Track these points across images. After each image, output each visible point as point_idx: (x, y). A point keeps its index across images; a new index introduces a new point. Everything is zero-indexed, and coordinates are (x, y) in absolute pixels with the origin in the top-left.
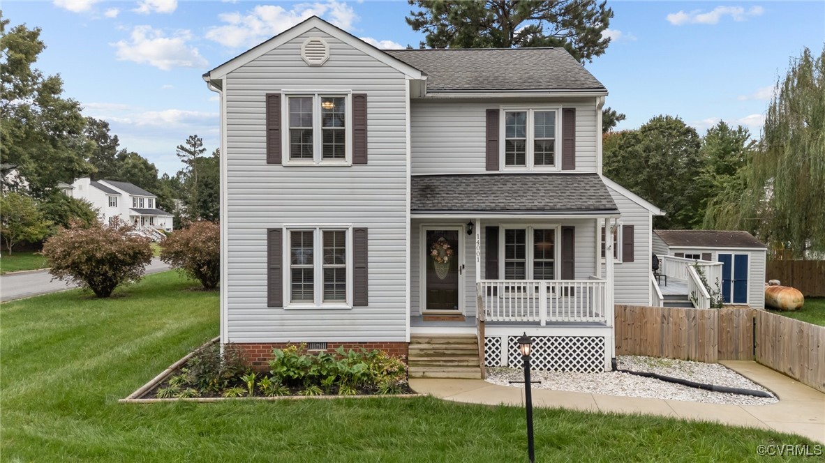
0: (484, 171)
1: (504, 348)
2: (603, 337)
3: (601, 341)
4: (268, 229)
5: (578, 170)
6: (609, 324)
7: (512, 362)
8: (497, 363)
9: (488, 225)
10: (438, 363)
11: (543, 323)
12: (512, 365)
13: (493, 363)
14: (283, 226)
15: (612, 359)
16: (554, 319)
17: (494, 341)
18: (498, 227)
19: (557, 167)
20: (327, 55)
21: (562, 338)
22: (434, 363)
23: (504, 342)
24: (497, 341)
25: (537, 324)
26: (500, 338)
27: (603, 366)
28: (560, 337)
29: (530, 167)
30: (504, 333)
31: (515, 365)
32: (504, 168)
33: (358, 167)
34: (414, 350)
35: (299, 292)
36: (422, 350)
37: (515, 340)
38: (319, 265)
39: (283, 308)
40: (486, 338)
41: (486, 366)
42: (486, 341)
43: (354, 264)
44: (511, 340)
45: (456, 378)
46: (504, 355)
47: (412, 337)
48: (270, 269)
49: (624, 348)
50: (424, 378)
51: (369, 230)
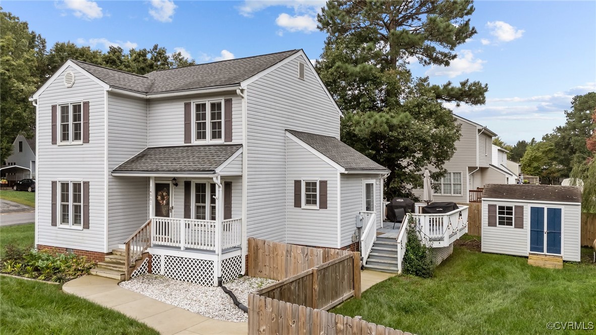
0: (183, 144)
1: (163, 263)
2: (213, 262)
3: (212, 264)
4: (52, 181)
5: (234, 142)
6: (217, 253)
8: (159, 272)
10: (110, 268)
11: (182, 249)
13: (157, 272)
14: (58, 180)
15: (218, 278)
16: (189, 246)
17: (157, 258)
18: (191, 182)
20: (73, 81)
24: (159, 258)
25: (180, 248)
26: (160, 256)
27: (214, 282)
28: (190, 259)
29: (208, 141)
30: (162, 253)
31: (168, 275)
32: (195, 142)
33: (85, 145)
34: (107, 258)
35: (65, 219)
36: (111, 259)
37: (167, 258)
38: (71, 203)
39: (57, 227)
40: (154, 255)
41: (154, 273)
42: (154, 257)
43: (84, 203)
44: (166, 258)
45: (109, 278)
46: (163, 268)
47: (113, 250)
48: (52, 204)
49: (264, 272)
50: (96, 275)
51: (90, 183)
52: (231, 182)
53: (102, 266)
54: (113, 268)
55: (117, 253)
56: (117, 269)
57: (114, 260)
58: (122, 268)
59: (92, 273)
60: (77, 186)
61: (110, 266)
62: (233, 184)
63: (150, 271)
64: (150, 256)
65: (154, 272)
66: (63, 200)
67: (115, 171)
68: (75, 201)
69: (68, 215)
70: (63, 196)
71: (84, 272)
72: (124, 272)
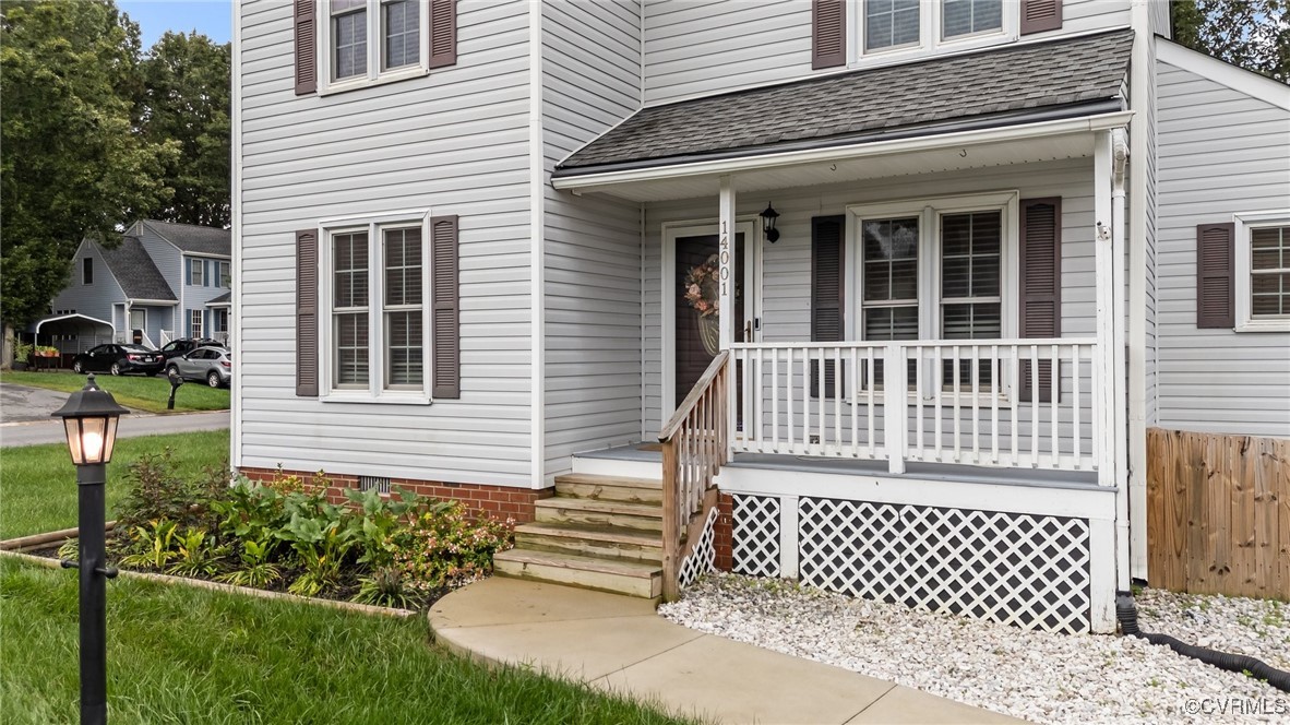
0: (807, 72)
1: (789, 528)
2: (1086, 521)
3: (1076, 531)
4: (298, 234)
5: (1070, 29)
6: (1105, 478)
7: (809, 569)
8: (770, 567)
9: (817, 213)
10: (575, 547)
11: (896, 467)
12: (809, 578)
13: (761, 566)
14: (318, 224)
15: (1119, 593)
16: (930, 457)
17: (761, 507)
18: (843, 217)
19: (1009, 31)
21: (950, 514)
22: (568, 546)
23: (789, 511)
24: (770, 508)
25: (879, 467)
26: (778, 500)
27: (1087, 614)
28: (944, 510)
29: (931, 43)
30: (789, 487)
31: (818, 580)
32: (858, 57)
33: (441, 76)
34: (546, 510)
35: (351, 368)
36: (563, 511)
37: (817, 509)
38: (376, 307)
39: (321, 399)
40: (743, 497)
41: (743, 572)
42: (743, 505)
43: (435, 299)
44: (807, 508)
45: (592, 588)
46: (789, 548)
47: (558, 480)
48: (300, 316)
49: (1240, 573)
50: (525, 577)
51: (461, 220)
52: (1059, 199)
53: (538, 541)
54: (590, 549)
55: (577, 490)
56: (614, 551)
57: (582, 518)
58: (639, 547)
59: (504, 567)
60: (402, 241)
61: (577, 540)
62: (1065, 207)
63: (725, 562)
64: (726, 503)
65: (743, 564)
66: (341, 298)
67: (562, 170)
68: (392, 295)
69: (364, 355)
70: (341, 283)
71: (468, 565)
72: (659, 563)
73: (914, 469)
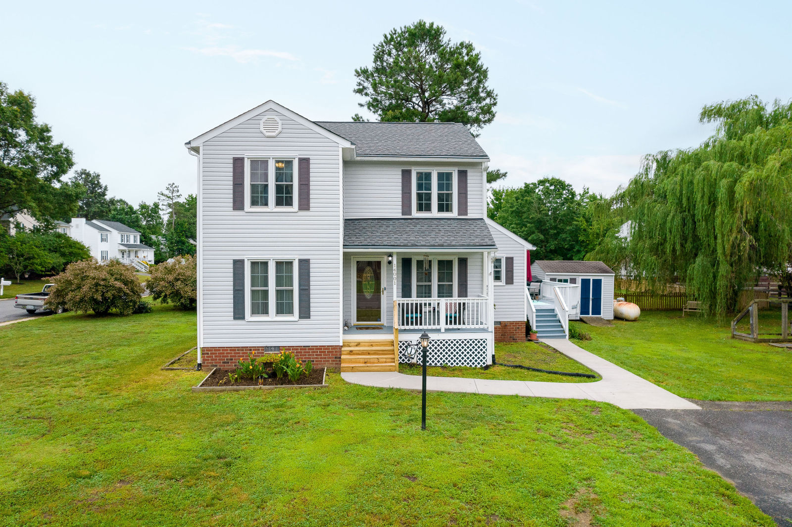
0: (400, 216)
3: (484, 342)
4: (234, 260)
5: (470, 216)
8: (409, 360)
9: (403, 257)
11: (443, 330)
14: (245, 258)
15: (493, 355)
16: (451, 327)
17: (406, 344)
19: (454, 214)
20: (280, 129)
21: (456, 341)
26: (411, 342)
27: (486, 361)
29: (434, 213)
32: (415, 214)
33: (302, 213)
38: (272, 288)
39: (246, 320)
40: (401, 342)
43: (299, 286)
48: (235, 291)
51: (311, 260)
62: (467, 260)
65: (401, 360)
66: (255, 284)
68: (280, 284)
69: (265, 304)
73: (447, 330)
